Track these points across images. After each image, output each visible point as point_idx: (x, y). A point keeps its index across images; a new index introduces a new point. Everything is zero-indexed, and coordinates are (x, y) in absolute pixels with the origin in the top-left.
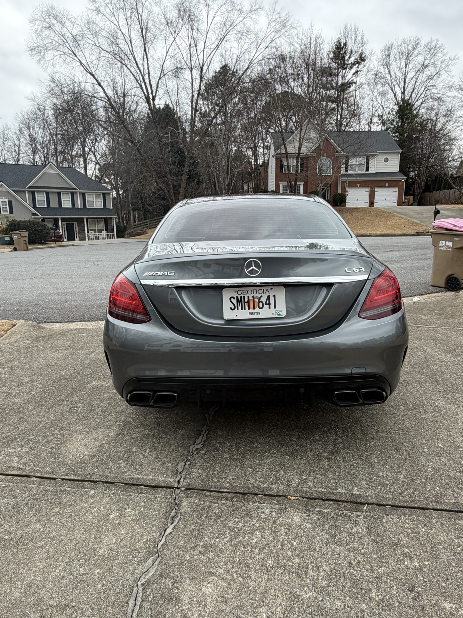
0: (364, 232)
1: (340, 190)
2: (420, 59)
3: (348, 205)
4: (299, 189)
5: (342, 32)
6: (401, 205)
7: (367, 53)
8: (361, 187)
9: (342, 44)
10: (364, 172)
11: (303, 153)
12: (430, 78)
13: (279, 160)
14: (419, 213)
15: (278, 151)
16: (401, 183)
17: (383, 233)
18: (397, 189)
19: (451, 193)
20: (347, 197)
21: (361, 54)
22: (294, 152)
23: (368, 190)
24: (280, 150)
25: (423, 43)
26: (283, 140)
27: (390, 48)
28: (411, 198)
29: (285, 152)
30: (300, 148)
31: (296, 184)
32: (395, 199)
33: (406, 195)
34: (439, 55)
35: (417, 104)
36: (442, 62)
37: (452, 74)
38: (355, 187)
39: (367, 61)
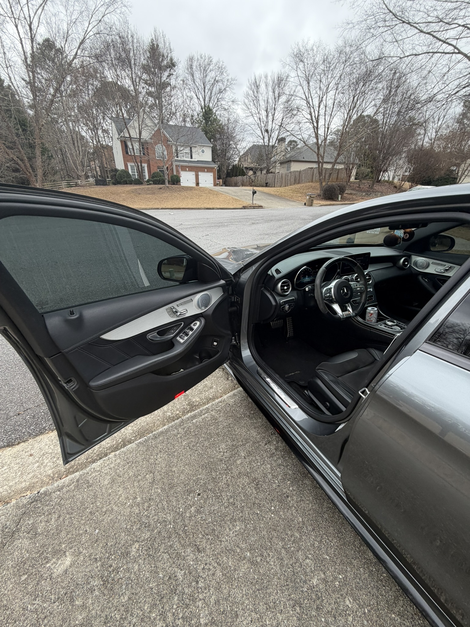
0: (208, 206)
1: (175, 172)
2: (213, 74)
3: (182, 184)
4: (144, 170)
5: (153, 34)
6: (216, 186)
7: (175, 60)
8: (189, 171)
9: (155, 46)
10: (190, 159)
11: (143, 139)
12: (220, 92)
13: (124, 143)
14: (235, 192)
15: (122, 134)
16: (214, 170)
17: (222, 207)
18: (212, 174)
20: (181, 178)
21: (171, 60)
22: (136, 137)
24: (124, 134)
25: (214, 61)
26: (126, 125)
27: (191, 59)
28: (221, 181)
29: (128, 136)
30: (140, 134)
31: (141, 165)
32: (212, 181)
33: (218, 179)
34: (225, 74)
35: (214, 111)
36: (228, 80)
37: (234, 91)
38: (186, 170)
39: (176, 67)
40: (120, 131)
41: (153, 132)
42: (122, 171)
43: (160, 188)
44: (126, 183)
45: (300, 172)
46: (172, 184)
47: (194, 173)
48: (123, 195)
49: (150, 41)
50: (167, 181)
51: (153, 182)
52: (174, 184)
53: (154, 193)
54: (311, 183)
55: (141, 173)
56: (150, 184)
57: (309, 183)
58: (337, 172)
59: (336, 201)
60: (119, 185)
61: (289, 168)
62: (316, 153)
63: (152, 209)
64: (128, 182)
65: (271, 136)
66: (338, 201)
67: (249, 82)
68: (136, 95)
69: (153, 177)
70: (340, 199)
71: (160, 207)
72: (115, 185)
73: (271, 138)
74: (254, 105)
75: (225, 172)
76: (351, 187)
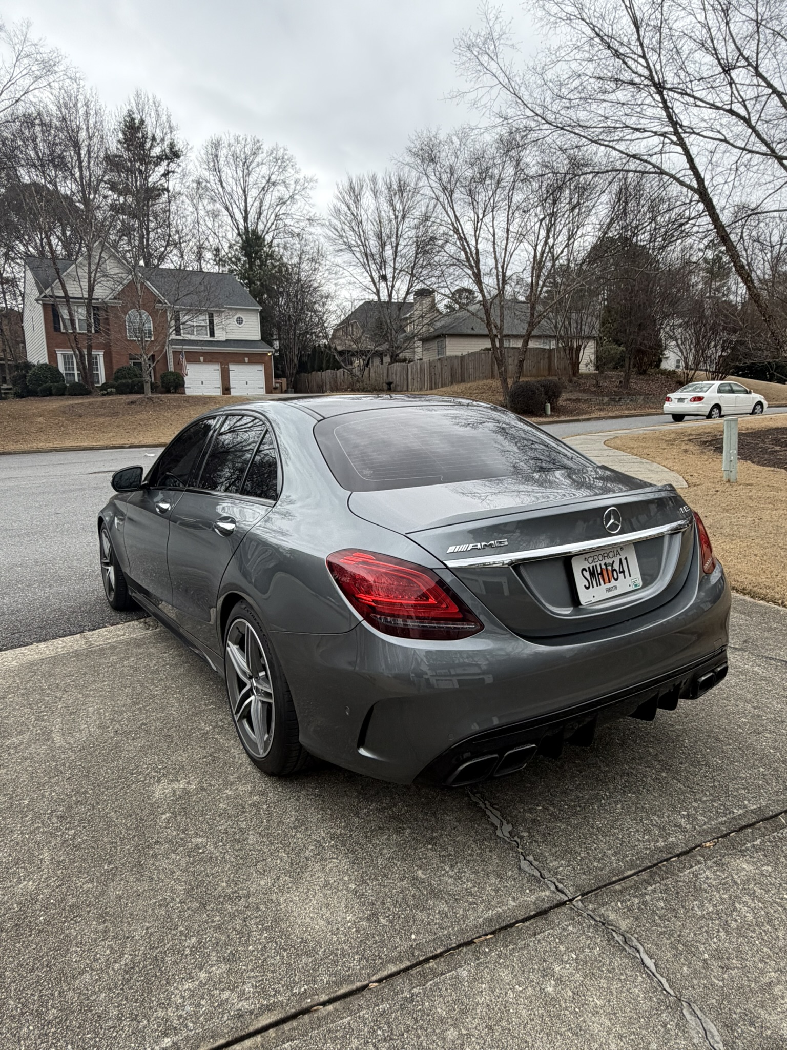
1: (172, 366)
2: (264, 170)
3: (188, 392)
4: (97, 362)
5: (132, 100)
6: (271, 393)
7: (179, 146)
8: (205, 362)
9: (137, 121)
10: (207, 338)
11: (98, 299)
12: (282, 202)
13: (50, 309)
15: (48, 291)
16: (267, 358)
18: (261, 368)
19: (338, 375)
20: (186, 379)
21: (172, 145)
22: (80, 296)
23: (218, 367)
24: (52, 290)
25: (266, 147)
26: (58, 272)
27: (217, 145)
28: (284, 381)
29: (62, 295)
30: (91, 289)
31: (90, 354)
32: (262, 383)
33: (277, 376)
34: (290, 170)
35: (268, 238)
36: (296, 182)
37: (311, 201)
38: (198, 362)
39: (182, 158)
40: (42, 284)
41: (120, 288)
42: (42, 367)
43: (132, 403)
44: (48, 393)
45: (462, 357)
46: (162, 393)
47: (217, 367)
48: (40, 419)
49: (125, 113)
50: (147, 388)
51: (116, 388)
52: (168, 392)
53: (115, 414)
54: (490, 381)
55: (88, 371)
56: (108, 394)
57: (485, 382)
58: (547, 355)
59: (540, 416)
60: (32, 398)
61: (442, 349)
62: (483, 321)
63: (107, 448)
64: (54, 391)
65: (393, 286)
66: (546, 416)
67: (338, 188)
68: (88, 210)
69: (117, 378)
70: (549, 412)
71: (128, 443)
72: (22, 397)
73: (394, 292)
74: (353, 230)
75: (296, 361)
76: (579, 385)
